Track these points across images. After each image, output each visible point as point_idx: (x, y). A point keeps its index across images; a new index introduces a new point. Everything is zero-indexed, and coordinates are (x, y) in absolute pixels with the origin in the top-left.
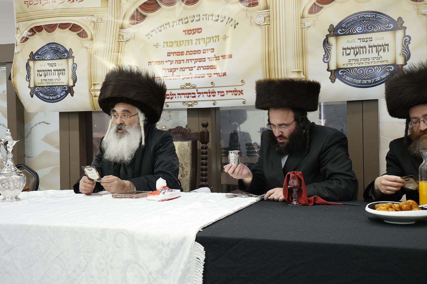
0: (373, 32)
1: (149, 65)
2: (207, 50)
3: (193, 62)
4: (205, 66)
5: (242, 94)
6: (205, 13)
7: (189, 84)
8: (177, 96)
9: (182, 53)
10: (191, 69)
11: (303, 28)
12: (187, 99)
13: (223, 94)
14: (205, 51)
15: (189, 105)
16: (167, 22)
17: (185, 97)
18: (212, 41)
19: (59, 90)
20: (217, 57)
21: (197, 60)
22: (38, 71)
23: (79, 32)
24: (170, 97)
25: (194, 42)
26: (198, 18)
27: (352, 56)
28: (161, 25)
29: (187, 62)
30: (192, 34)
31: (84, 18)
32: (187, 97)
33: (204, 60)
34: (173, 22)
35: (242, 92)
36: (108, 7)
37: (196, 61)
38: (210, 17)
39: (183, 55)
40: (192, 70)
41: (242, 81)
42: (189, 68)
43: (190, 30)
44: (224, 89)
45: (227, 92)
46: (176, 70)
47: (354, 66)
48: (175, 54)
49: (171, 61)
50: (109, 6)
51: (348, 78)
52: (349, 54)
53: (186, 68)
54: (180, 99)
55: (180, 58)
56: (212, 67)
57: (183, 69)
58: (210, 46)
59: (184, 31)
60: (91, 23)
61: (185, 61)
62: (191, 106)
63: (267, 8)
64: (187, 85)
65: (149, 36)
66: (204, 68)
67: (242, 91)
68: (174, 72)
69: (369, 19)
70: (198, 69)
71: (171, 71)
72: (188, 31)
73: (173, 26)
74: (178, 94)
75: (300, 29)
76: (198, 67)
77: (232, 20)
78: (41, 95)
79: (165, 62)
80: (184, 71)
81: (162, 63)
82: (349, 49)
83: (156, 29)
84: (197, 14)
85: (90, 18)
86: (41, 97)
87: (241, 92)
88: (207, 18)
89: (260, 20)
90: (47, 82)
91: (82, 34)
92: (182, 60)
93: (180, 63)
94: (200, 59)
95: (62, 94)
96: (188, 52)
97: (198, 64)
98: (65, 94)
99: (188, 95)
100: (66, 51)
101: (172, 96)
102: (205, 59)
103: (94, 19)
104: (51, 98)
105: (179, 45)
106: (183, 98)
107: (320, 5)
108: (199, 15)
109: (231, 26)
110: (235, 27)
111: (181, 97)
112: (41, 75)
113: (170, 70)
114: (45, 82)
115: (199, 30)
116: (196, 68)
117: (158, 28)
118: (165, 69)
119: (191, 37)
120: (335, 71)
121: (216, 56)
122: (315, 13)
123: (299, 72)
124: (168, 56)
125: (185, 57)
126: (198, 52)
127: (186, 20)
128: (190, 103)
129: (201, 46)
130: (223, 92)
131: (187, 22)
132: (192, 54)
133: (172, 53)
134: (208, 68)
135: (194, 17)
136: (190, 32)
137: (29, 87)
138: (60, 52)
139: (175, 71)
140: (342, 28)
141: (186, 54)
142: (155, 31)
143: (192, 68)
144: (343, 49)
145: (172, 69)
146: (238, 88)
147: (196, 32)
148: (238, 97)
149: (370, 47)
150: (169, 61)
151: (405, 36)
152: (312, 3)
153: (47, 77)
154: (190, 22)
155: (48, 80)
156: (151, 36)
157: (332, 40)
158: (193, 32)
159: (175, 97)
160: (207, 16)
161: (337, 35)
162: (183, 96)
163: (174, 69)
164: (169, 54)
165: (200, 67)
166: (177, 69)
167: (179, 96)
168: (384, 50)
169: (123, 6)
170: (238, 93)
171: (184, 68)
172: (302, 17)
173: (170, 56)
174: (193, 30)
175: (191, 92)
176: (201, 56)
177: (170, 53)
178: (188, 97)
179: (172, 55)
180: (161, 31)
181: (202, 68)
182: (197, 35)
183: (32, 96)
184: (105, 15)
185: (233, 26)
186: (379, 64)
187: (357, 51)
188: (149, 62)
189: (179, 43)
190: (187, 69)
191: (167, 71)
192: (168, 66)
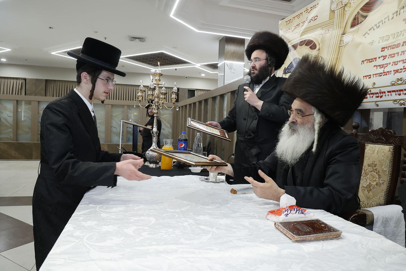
1: (362, 64)
7: (401, 79)
8: (387, 94)
9: (398, 46)
12: (398, 97)
15: (401, 104)
16: (386, 16)
17: (396, 94)
23: (311, 45)
24: (380, 95)
28: (381, 20)
29: (402, 54)
32: (398, 94)
34: (393, 14)
42: (403, 60)
46: (389, 65)
48: (390, 48)
49: (384, 56)
50: (335, 17)
53: (400, 61)
54: (390, 98)
55: (395, 51)
59: (404, 20)
60: (320, 35)
61: (400, 53)
62: (404, 105)
64: (398, 80)
65: (366, 35)
71: (383, 67)
73: (393, 18)
74: (388, 92)
79: (377, 59)
80: (397, 64)
81: (375, 60)
83: (374, 26)
91: (313, 47)
92: (397, 53)
93: (394, 57)
99: (399, 93)
101: (382, 94)
103: (323, 32)
105: (395, 37)
106: (394, 96)
111: (391, 95)
113: (381, 66)
117: (376, 25)
118: (377, 66)
124: (382, 51)
125: (400, 50)
128: (402, 102)
133: (386, 47)
139: (386, 66)
141: (403, 45)
142: (373, 29)
145: (384, 65)
150: (382, 56)
156: (369, 34)
159: (385, 96)
162: (394, 94)
163: (386, 64)
164: (383, 49)
166: (390, 63)
167: (389, 94)
169: (346, 13)
171: (397, 62)
173: (384, 51)
175: (403, 88)
177: (384, 48)
178: (400, 95)
179: (386, 50)
180: (379, 26)
184: (332, 25)
189: (397, 35)
190: (401, 62)
191: (379, 67)
192: (380, 62)
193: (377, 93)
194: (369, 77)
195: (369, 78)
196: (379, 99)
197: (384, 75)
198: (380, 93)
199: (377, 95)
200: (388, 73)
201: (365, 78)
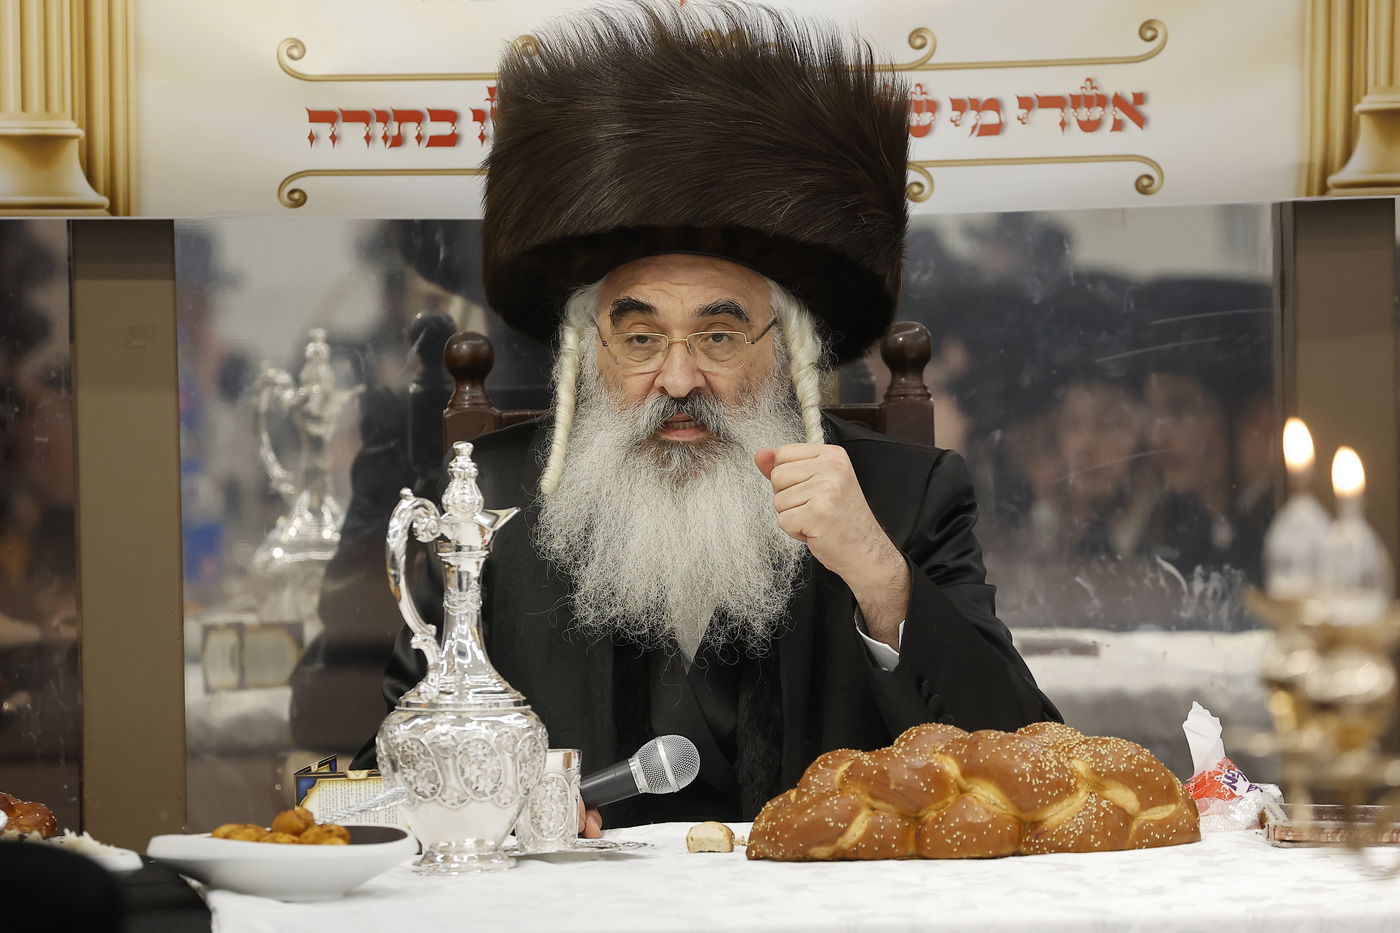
5: (1140, 121)
13: (990, 118)
35: (1144, 109)
41: (1148, 25)
44: (1008, 87)
45: (1025, 103)
67: (1140, 98)
87: (1132, 108)
130: (994, 105)
146: (1116, 82)
148: (1104, 141)
170: (1111, 114)
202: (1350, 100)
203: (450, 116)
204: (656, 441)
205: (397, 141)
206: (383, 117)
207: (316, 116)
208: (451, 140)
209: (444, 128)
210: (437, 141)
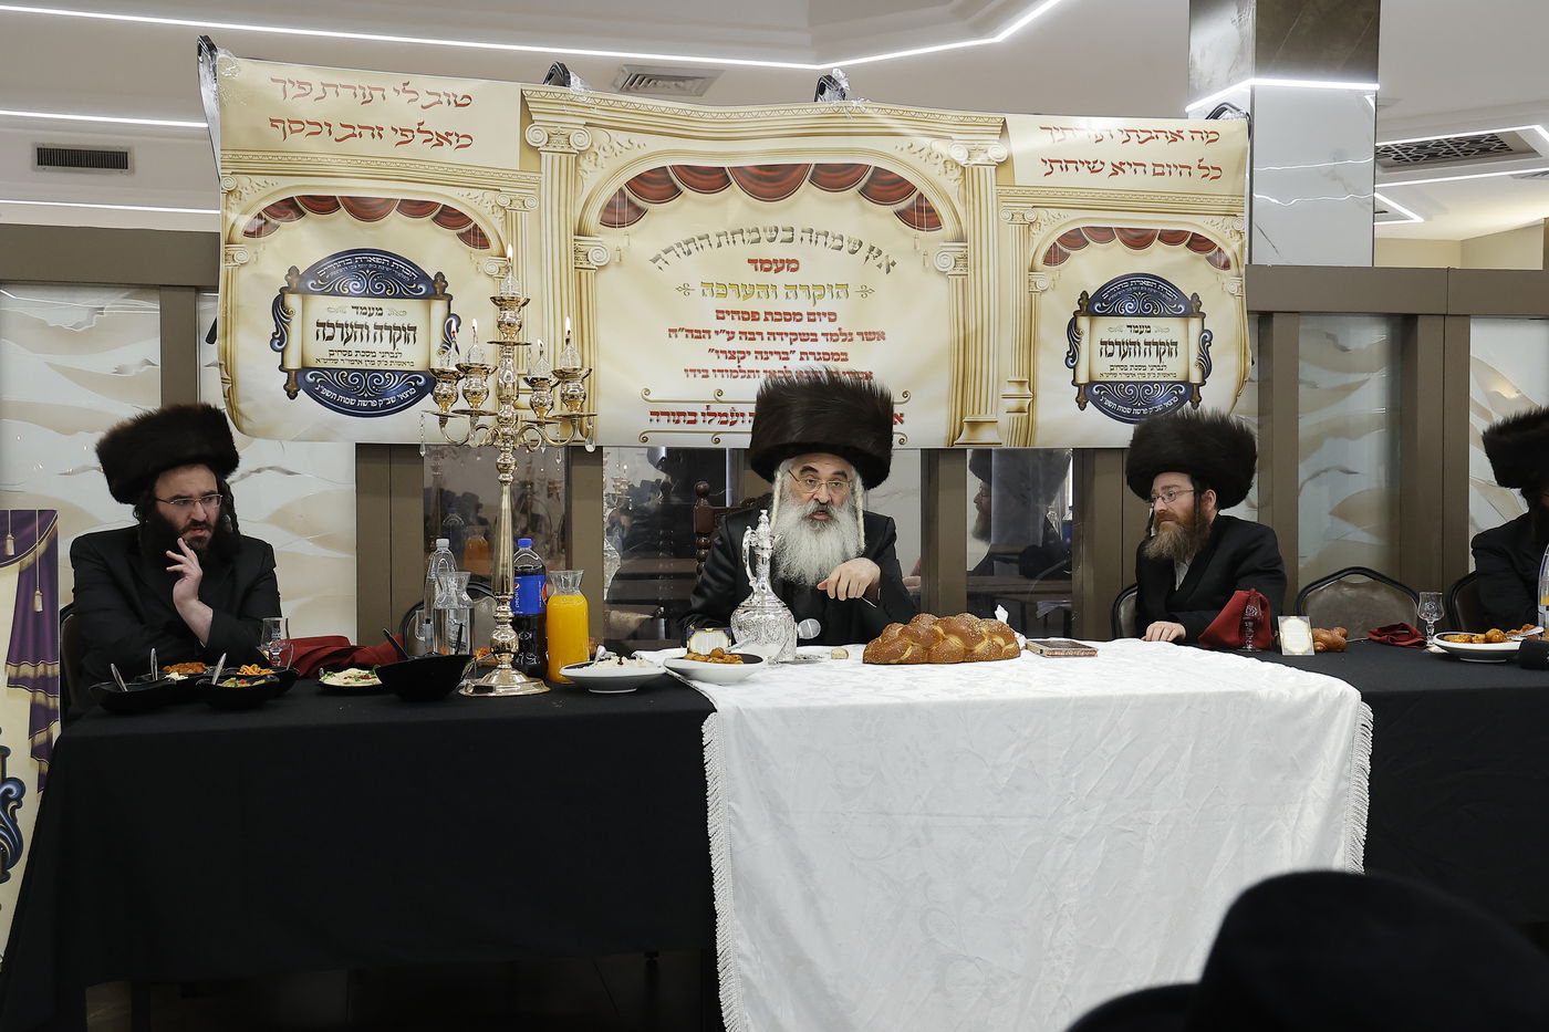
0: (1151, 315)
1: (670, 336)
2: (819, 314)
3: (787, 339)
4: (819, 354)
5: (902, 422)
6: (807, 227)
9: (754, 316)
10: (783, 356)
11: (1033, 293)
14: (812, 317)
16: (702, 234)
18: (828, 294)
19: (394, 383)
20: (845, 334)
21: (795, 336)
22: (319, 324)
23: (463, 230)
24: (730, 420)
25: (781, 291)
26: (789, 235)
27: (1116, 359)
28: (688, 237)
29: (772, 338)
30: (773, 271)
31: (474, 193)
33: (813, 337)
34: (719, 236)
35: (903, 419)
36: (541, 173)
37: (793, 337)
38: (822, 239)
39: (758, 319)
40: (788, 359)
41: (905, 393)
42: (779, 353)
43: (768, 261)
46: (747, 356)
47: (1119, 379)
48: (736, 317)
49: (728, 333)
50: (543, 170)
51: (1109, 403)
52: (1111, 355)
53: (771, 353)
55: (750, 326)
56: (836, 357)
57: (765, 356)
58: (824, 305)
59: (750, 261)
60: (495, 209)
61: (766, 336)
63: (961, 238)
65: (660, 263)
66: (818, 357)
67: (902, 415)
68: (742, 361)
69: (1146, 290)
70: (802, 359)
71: (733, 358)
72: (762, 262)
73: (720, 245)
75: (1027, 293)
76: (802, 353)
77: (880, 253)
78: (327, 392)
79: (713, 334)
80: (767, 358)
81: (707, 336)
82: (1111, 343)
83: (675, 247)
84: (787, 225)
85: (490, 195)
86: (328, 399)
88: (814, 239)
89: (947, 263)
90: (350, 358)
91: (476, 238)
92: (757, 333)
93: (754, 339)
94: (804, 334)
95: (401, 396)
96: (771, 313)
97: (799, 346)
98: (415, 394)
100: (424, 277)
101: (735, 419)
102: (815, 335)
103: (504, 201)
104: (364, 403)
105: (742, 293)
107: (1065, 250)
108: (792, 230)
109: (879, 266)
110: (888, 271)
112: (330, 338)
113: (729, 355)
114: (344, 358)
115: (792, 265)
116: (797, 355)
117: (679, 245)
118: (717, 351)
119: (770, 278)
120: (1085, 385)
121: (843, 331)
122: (1056, 263)
123: (1021, 383)
124: (718, 318)
125: (761, 326)
126: (797, 316)
127: (755, 236)
129: (802, 305)
131: (758, 240)
132: (780, 320)
133: (728, 312)
134: (827, 357)
135: (777, 231)
136: (766, 266)
137: (282, 368)
138: (401, 279)
139: (743, 358)
140: (1102, 301)
141: (766, 319)
142: (673, 252)
143: (787, 353)
144: (1102, 343)
145: (734, 352)
147: (782, 268)
149: (1146, 343)
150: (722, 331)
151: (1204, 331)
152: (1049, 243)
153: (351, 345)
154: (763, 240)
155: (354, 354)
156: (666, 262)
157: (1083, 322)
158: (774, 267)
159: (742, 422)
160: (814, 235)
161: (1092, 314)
163: (739, 352)
164: (720, 315)
165: (806, 353)
166: (749, 353)
168: (1170, 354)
169: (586, 176)
171: (766, 353)
172: (1032, 269)
173: (723, 318)
174: (776, 261)
176: (804, 327)
177: (723, 312)
179: (728, 318)
180: (690, 253)
181: (811, 357)
182: (785, 277)
183: (293, 395)
184: (532, 192)
185: (884, 268)
186: (1161, 379)
187: (1126, 348)
188: (670, 330)
189: (746, 291)
190: (775, 356)
191: (722, 356)
192: (720, 342)
193: (725, 415)
194: (703, 373)
195: (703, 376)
196: (726, 428)
197: (742, 377)
198: (732, 415)
199: (724, 419)
200: (751, 375)
201: (691, 374)
202: (962, 418)
203: (695, 414)
204: (811, 518)
205: (678, 422)
206: (673, 414)
207: (652, 413)
208: (694, 422)
209: (692, 418)
210: (689, 422)
